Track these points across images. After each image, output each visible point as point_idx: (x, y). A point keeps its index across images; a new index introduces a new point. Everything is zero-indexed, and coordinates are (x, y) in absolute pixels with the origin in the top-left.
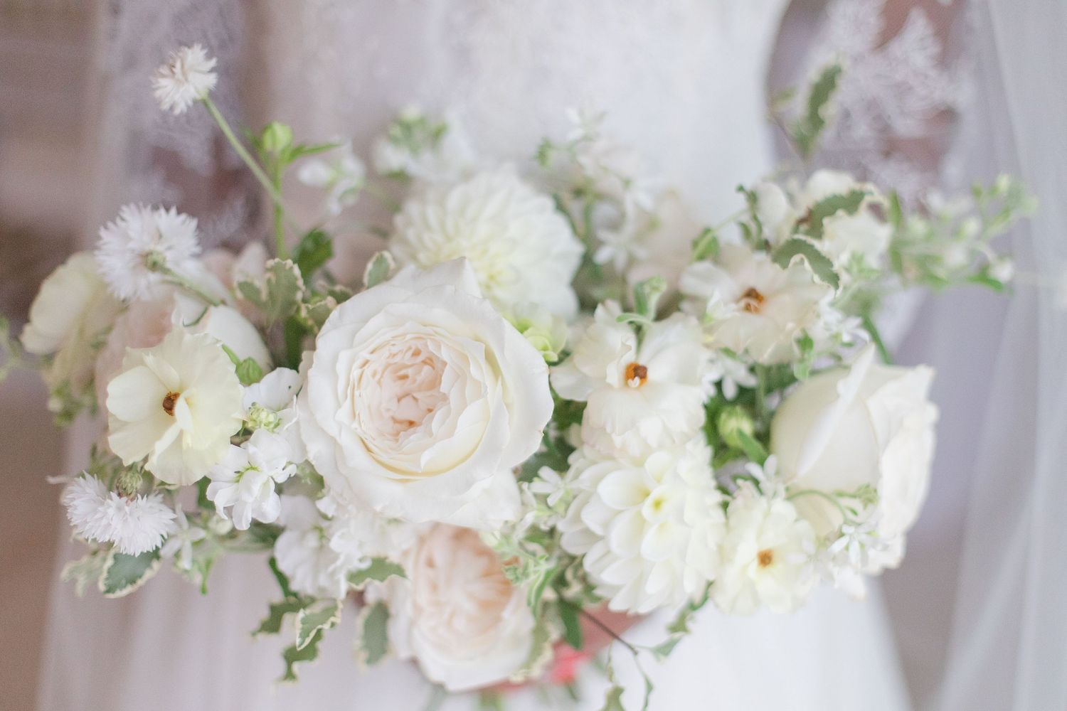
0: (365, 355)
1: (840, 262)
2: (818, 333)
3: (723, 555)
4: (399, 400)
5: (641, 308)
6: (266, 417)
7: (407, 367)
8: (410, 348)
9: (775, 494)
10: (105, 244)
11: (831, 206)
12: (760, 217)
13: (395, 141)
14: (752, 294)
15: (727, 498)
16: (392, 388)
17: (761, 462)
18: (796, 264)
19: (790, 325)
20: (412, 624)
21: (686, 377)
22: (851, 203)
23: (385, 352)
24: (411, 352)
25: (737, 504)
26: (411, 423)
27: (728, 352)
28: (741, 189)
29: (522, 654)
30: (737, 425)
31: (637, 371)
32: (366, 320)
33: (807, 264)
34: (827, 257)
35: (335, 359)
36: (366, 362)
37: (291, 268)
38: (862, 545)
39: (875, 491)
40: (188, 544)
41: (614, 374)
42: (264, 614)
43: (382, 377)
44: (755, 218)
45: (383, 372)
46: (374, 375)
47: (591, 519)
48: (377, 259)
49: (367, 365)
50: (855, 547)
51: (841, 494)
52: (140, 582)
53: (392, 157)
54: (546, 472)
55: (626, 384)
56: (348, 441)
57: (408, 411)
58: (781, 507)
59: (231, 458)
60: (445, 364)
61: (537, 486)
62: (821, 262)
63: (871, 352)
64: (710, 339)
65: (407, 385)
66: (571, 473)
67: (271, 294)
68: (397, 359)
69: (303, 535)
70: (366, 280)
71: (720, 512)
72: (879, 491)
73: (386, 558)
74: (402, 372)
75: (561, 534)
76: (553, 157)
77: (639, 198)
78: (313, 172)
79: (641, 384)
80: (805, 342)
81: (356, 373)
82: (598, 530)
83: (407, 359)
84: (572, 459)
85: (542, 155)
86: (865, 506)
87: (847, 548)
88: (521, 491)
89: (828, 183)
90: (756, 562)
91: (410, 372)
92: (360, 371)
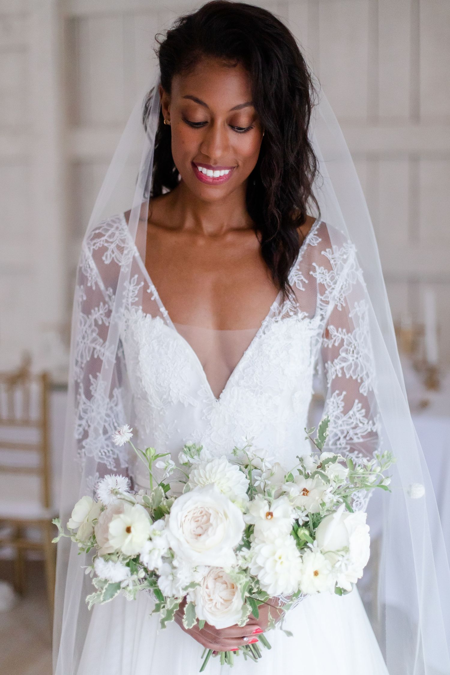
0: (186, 514)
1: (331, 477)
2: (326, 500)
3: (302, 571)
4: (197, 528)
5: (269, 495)
6: (158, 532)
7: (198, 517)
8: (199, 511)
9: (317, 552)
10: (100, 487)
11: (327, 461)
12: (305, 466)
13: (185, 453)
14: (305, 490)
15: (302, 555)
16: (194, 525)
17: (312, 543)
18: (316, 478)
19: (317, 498)
20: (203, 607)
21: (286, 516)
22: (334, 460)
23: (192, 513)
24: (199, 512)
25: (305, 555)
26: (200, 535)
27: (299, 508)
28: (297, 457)
29: (240, 615)
30: (304, 532)
31: (270, 514)
32: (185, 503)
33: (320, 477)
34: (326, 475)
35: (177, 514)
36: (186, 516)
37: (161, 489)
38: (346, 564)
39: (349, 548)
40: (131, 581)
41: (263, 515)
42: (154, 608)
43: (191, 521)
44: (303, 466)
45: (191, 520)
46: (189, 520)
47: (260, 562)
48: (186, 486)
49: (187, 517)
50: (343, 565)
51: (338, 551)
52: (114, 597)
53: (184, 458)
54: (244, 549)
55: (267, 518)
56: (182, 539)
57: (199, 531)
58: (319, 555)
59: (148, 546)
60: (210, 514)
61: (241, 553)
62: (325, 477)
63: (344, 505)
64: (292, 504)
65: (199, 523)
66: (251, 549)
67: (153, 500)
68: (195, 515)
69: (167, 577)
70: (183, 492)
71: (300, 559)
72: (350, 548)
73: (194, 582)
74: (196, 520)
75: (250, 569)
76: (239, 453)
77: (267, 465)
78: (160, 464)
79: (271, 518)
80: (323, 504)
81: (183, 519)
82: (262, 565)
83: (199, 515)
84: (251, 545)
85: (235, 452)
86: (346, 553)
87: (341, 566)
88: (237, 555)
89: (325, 455)
90: (313, 574)
91: (200, 519)
92: (185, 518)
